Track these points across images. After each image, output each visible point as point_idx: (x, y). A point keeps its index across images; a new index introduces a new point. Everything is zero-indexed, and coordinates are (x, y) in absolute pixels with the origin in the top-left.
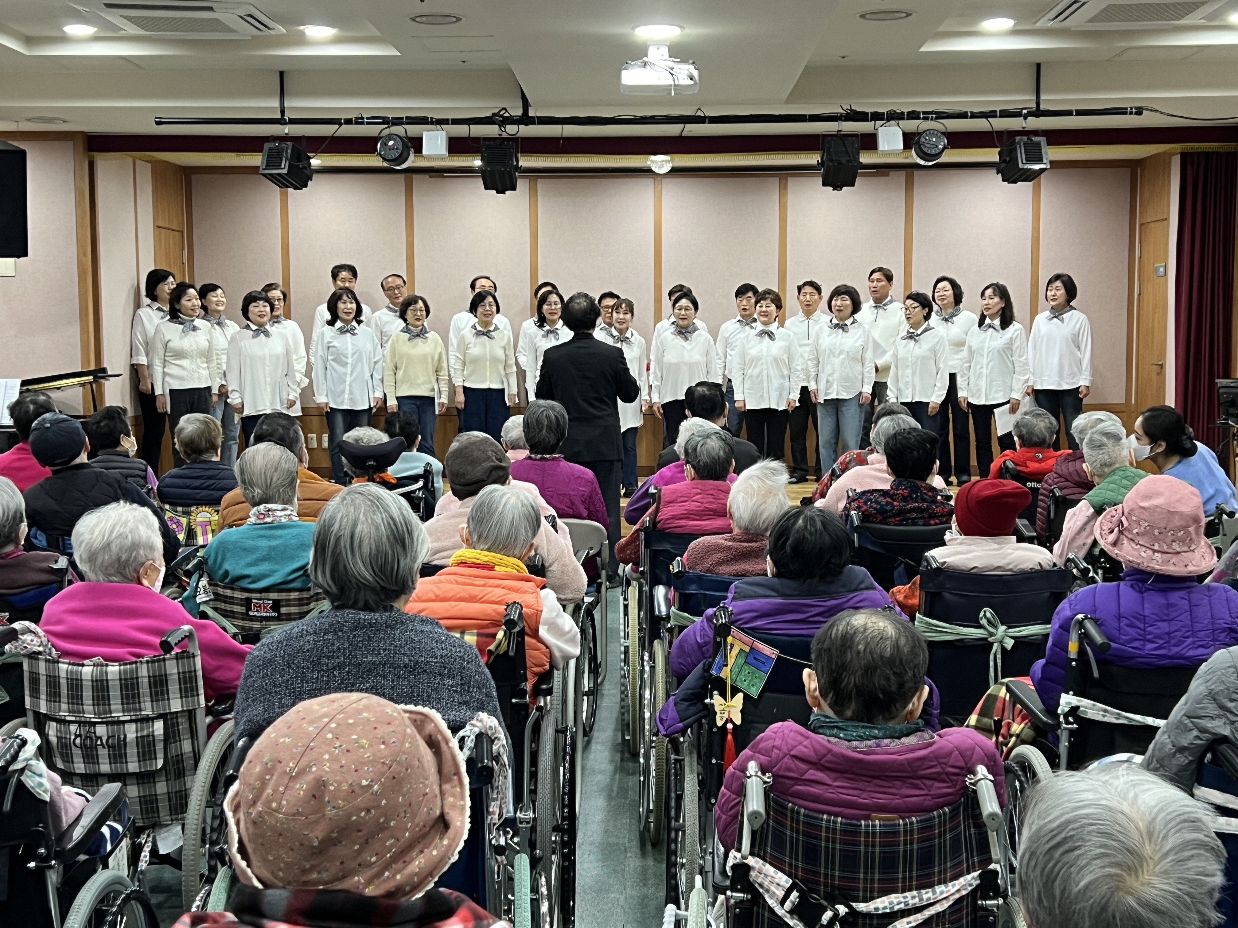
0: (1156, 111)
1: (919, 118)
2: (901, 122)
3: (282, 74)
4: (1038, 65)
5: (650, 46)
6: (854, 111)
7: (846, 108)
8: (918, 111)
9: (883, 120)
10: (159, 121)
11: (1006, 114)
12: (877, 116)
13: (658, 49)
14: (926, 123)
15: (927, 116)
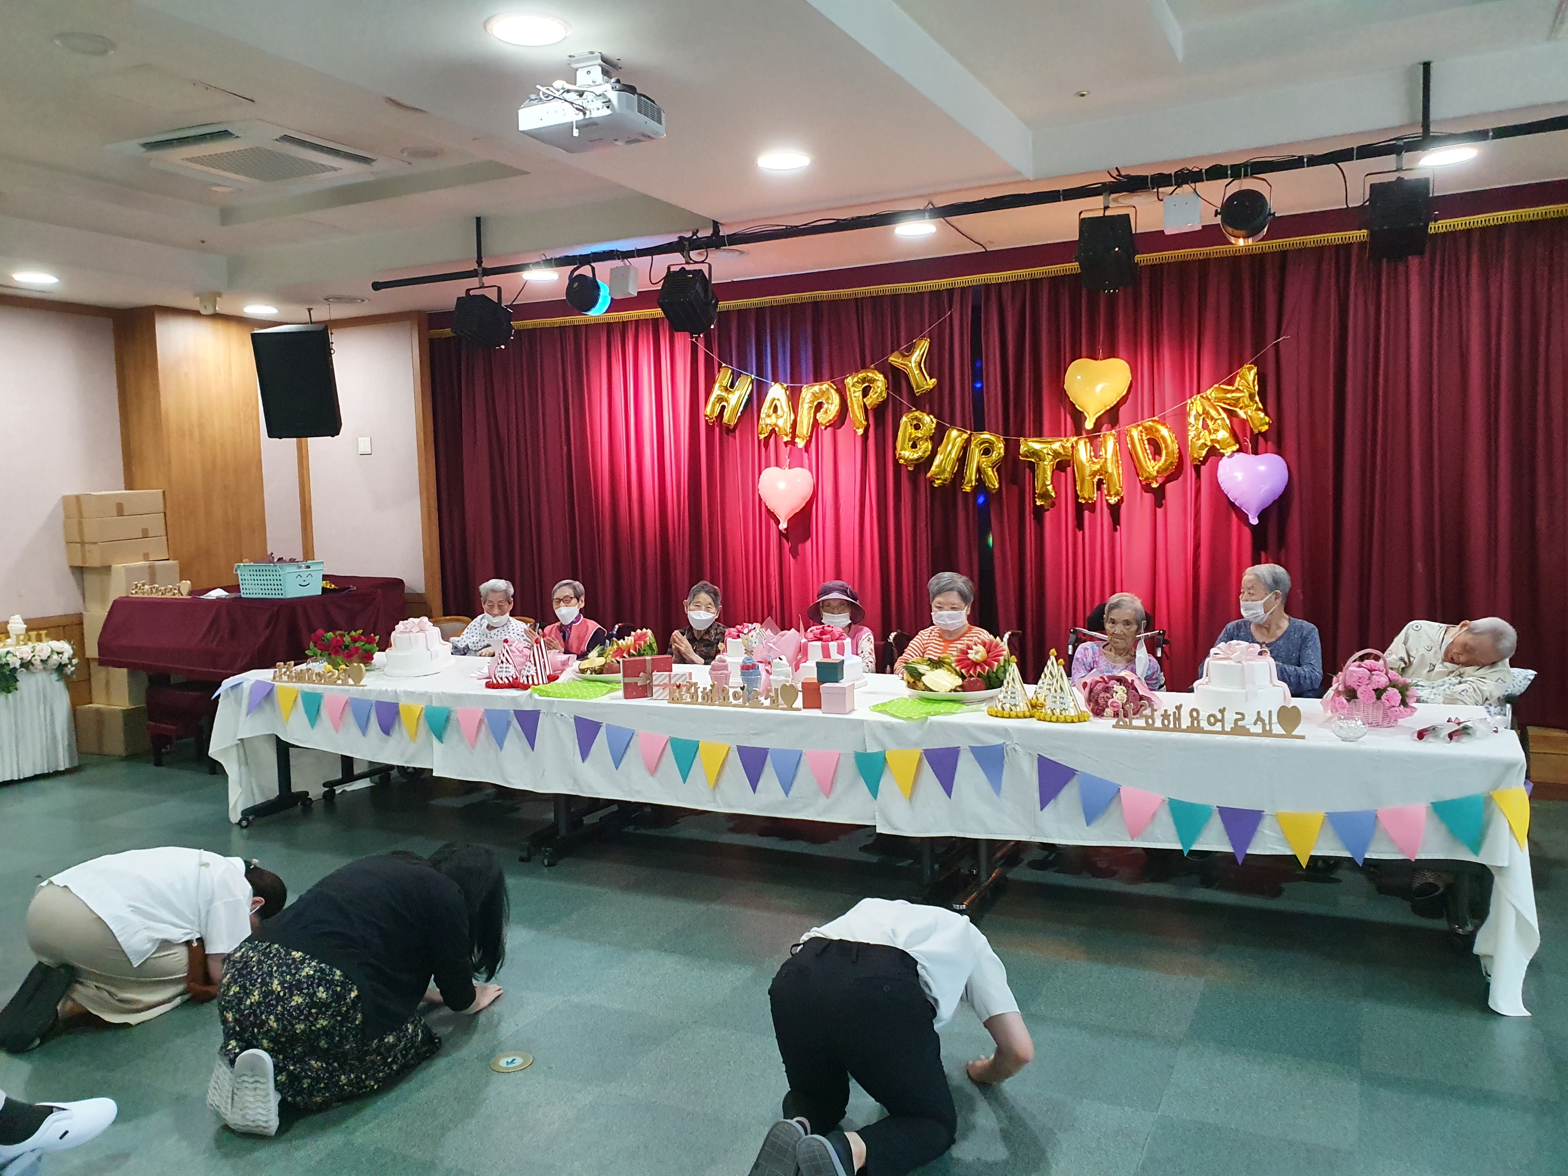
1: (1225, 176)
2: (1199, 185)
3: (478, 220)
4: (1426, 66)
5: (577, 70)
6: (1128, 177)
7: (1115, 174)
8: (1223, 164)
9: (1172, 185)
10: (377, 286)
11: (1367, 152)
12: (1161, 180)
13: (589, 72)
14: (1236, 182)
15: (1237, 172)
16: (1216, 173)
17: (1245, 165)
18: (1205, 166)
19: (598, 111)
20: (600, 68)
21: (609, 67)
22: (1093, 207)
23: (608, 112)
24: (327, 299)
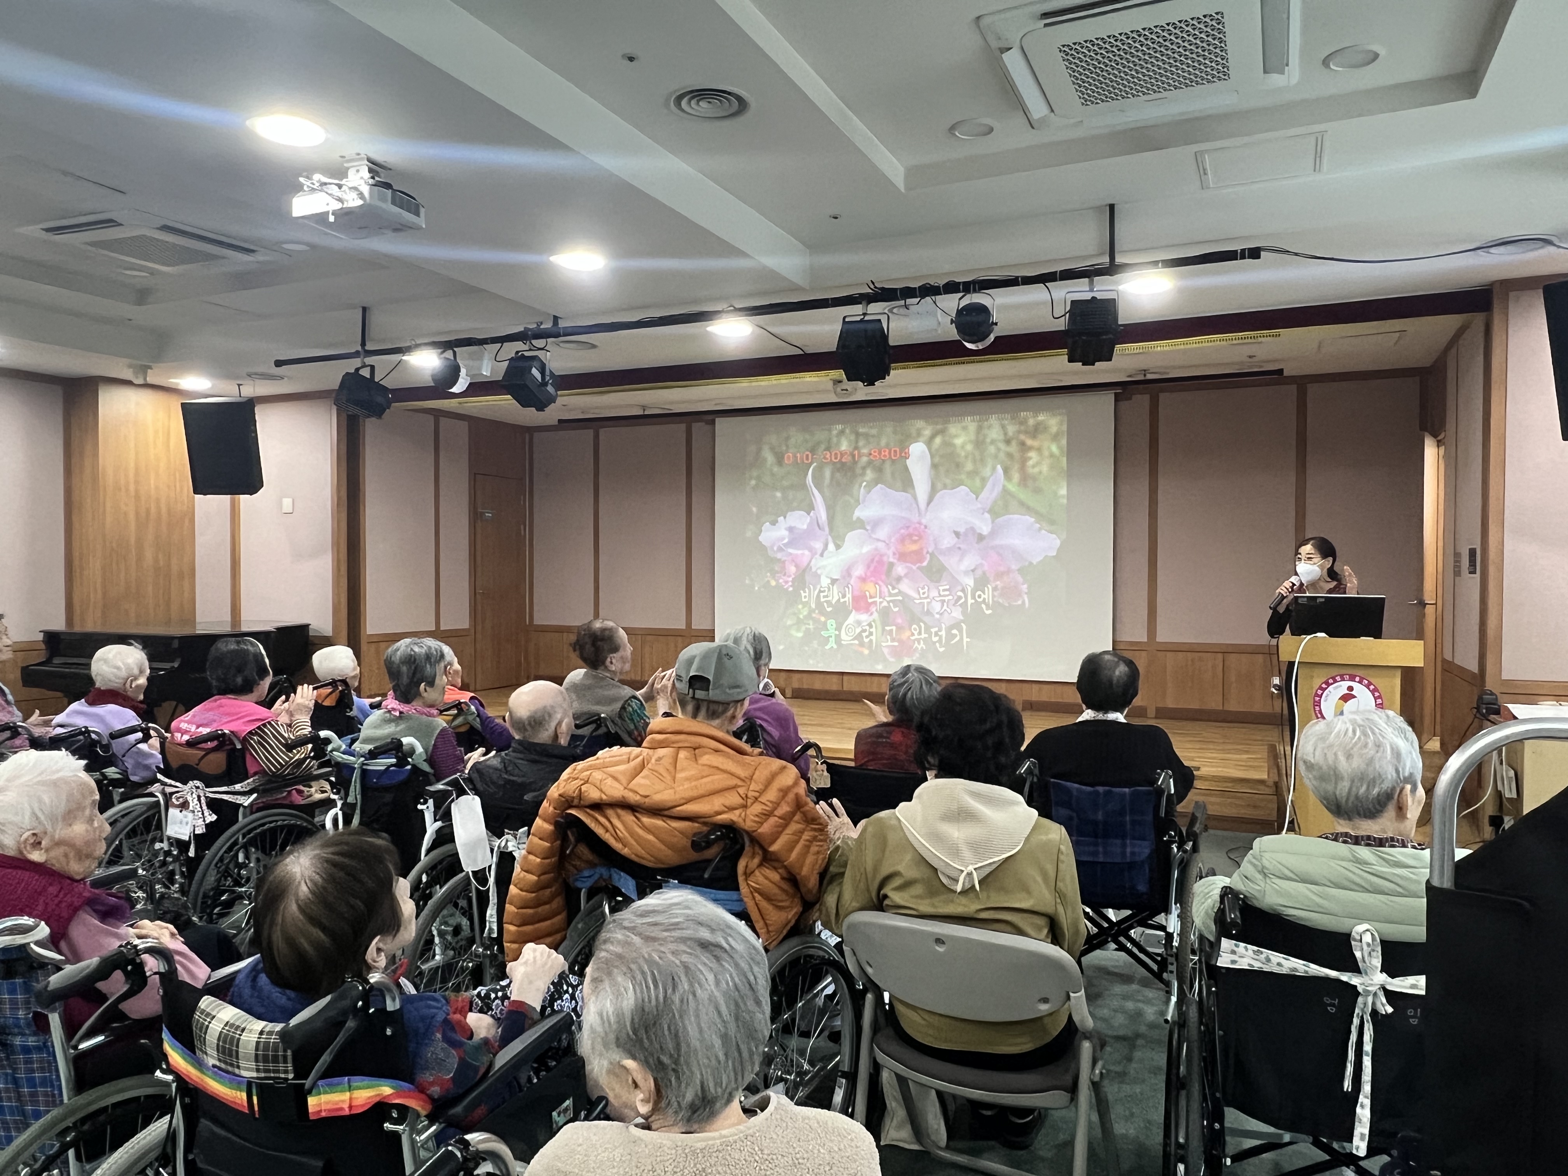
0: (1287, 252)
1: (958, 291)
2: (938, 297)
3: (364, 310)
4: (1112, 207)
5: (348, 168)
6: (883, 289)
7: (872, 287)
8: (957, 281)
9: (916, 297)
10: (279, 363)
11: (1069, 275)
12: (908, 293)
13: (358, 171)
14: (968, 296)
15: (968, 287)
16: (951, 288)
17: (974, 282)
18: (941, 282)
19: (354, 201)
20: (367, 168)
21: (375, 168)
22: (854, 312)
23: (360, 202)
24: (249, 376)
